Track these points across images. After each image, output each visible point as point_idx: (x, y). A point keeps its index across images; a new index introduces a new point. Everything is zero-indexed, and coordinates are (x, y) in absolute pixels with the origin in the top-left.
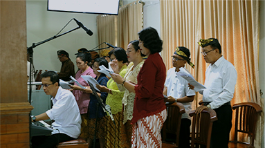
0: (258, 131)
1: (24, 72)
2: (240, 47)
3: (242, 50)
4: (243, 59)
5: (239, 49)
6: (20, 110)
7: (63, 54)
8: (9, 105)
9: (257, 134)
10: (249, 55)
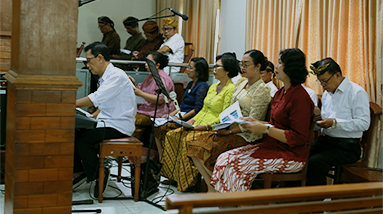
0: (374, 140)
1: (73, 36)
2: (358, 25)
3: (361, 29)
4: (361, 41)
5: (355, 27)
6: (64, 86)
7: (105, 22)
8: (51, 78)
9: (374, 145)
10: (370, 36)
